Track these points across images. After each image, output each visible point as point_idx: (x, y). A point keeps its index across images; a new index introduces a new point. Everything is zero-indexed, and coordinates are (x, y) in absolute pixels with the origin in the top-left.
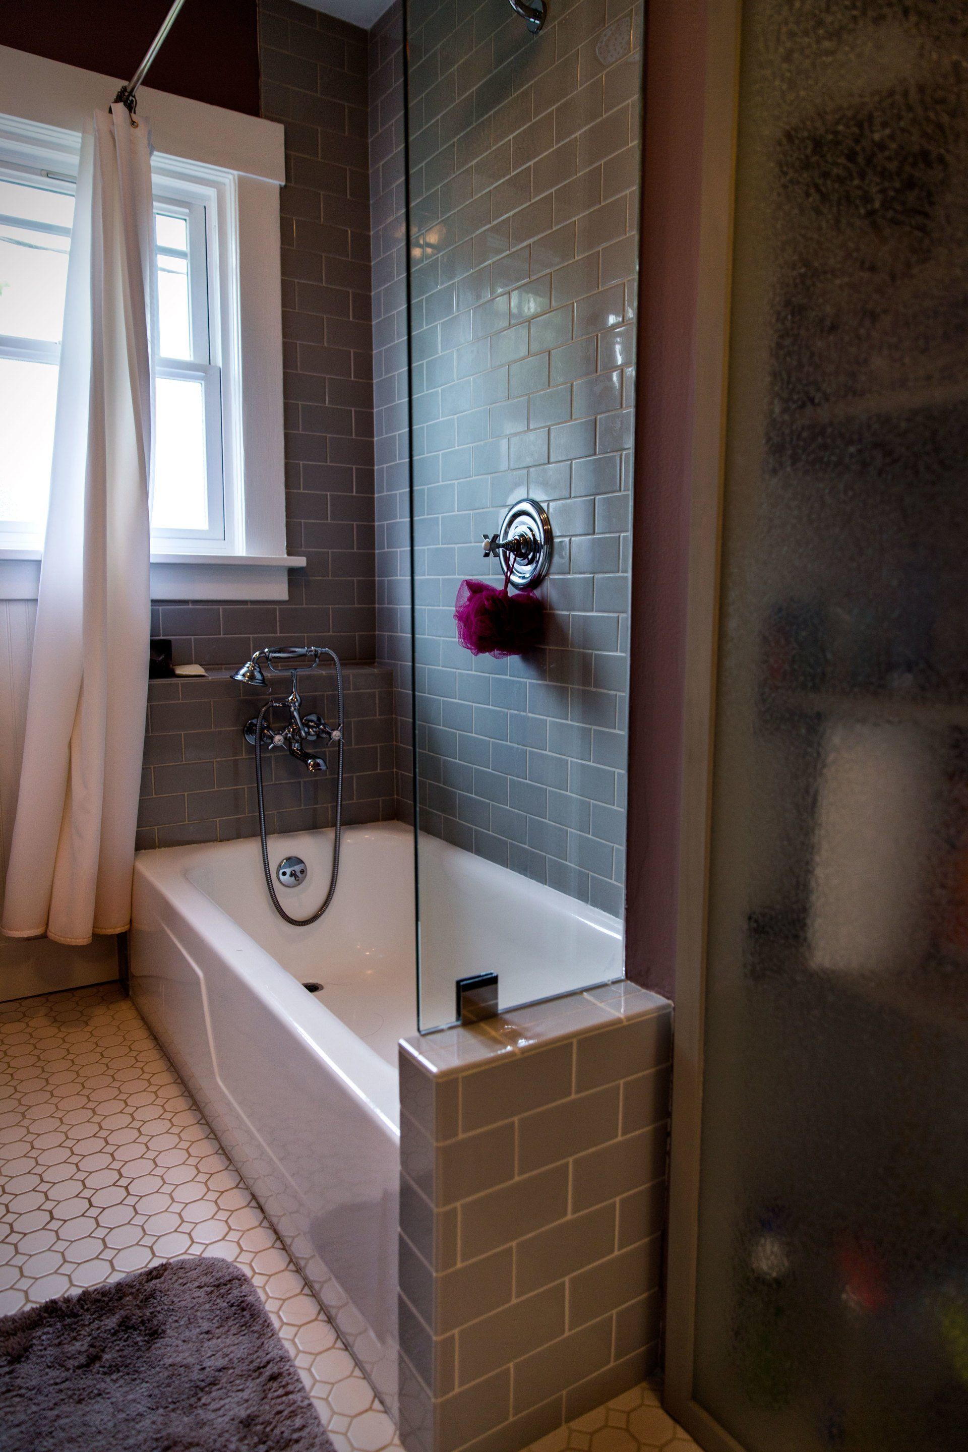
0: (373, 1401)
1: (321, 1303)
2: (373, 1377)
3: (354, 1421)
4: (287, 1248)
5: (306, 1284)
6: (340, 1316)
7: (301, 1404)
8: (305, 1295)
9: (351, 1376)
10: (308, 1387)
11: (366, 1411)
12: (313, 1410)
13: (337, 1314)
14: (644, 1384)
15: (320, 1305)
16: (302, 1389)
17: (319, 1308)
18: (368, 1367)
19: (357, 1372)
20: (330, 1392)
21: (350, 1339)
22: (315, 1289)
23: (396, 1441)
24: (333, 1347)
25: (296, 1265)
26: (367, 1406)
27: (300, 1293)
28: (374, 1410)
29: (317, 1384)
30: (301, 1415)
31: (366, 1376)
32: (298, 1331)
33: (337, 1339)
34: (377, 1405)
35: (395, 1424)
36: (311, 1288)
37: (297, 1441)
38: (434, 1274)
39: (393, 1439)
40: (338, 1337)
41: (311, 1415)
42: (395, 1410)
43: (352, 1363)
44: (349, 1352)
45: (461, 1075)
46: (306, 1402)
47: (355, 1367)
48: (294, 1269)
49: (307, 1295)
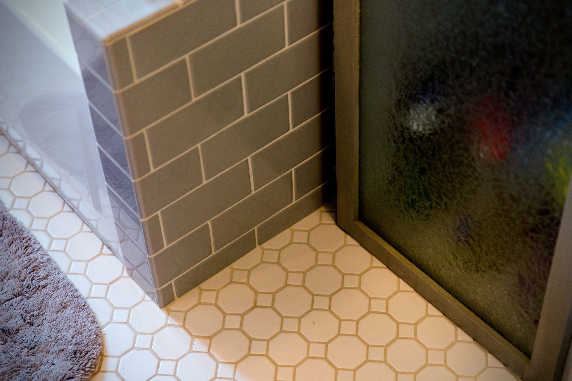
0: (102, 248)
1: (44, 177)
2: (100, 230)
3: (90, 264)
4: (5, 133)
5: (28, 162)
6: (62, 186)
7: (42, 260)
8: (29, 171)
9: (81, 231)
10: (45, 246)
11: (98, 255)
12: (52, 263)
13: (60, 186)
14: (323, 209)
15: (44, 178)
16: (41, 248)
17: (43, 181)
18: (94, 224)
19: (86, 228)
20: (66, 246)
21: (75, 203)
22: (37, 166)
23: (125, 274)
24: (62, 211)
25: (16, 147)
26: (98, 252)
27: (25, 170)
28: (105, 254)
29: (54, 241)
30: (43, 268)
31: (93, 230)
32: (30, 201)
33: (64, 204)
34: (106, 250)
35: (122, 262)
36: (33, 166)
37: (44, 287)
38: (133, 181)
39: (122, 273)
40: (65, 202)
41: (52, 267)
42: (120, 253)
43: (81, 222)
44: (76, 213)
45: (127, 36)
46: (45, 258)
47: (83, 225)
48: (15, 150)
49: (31, 171)
